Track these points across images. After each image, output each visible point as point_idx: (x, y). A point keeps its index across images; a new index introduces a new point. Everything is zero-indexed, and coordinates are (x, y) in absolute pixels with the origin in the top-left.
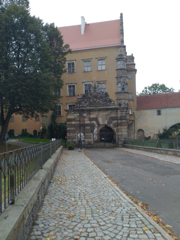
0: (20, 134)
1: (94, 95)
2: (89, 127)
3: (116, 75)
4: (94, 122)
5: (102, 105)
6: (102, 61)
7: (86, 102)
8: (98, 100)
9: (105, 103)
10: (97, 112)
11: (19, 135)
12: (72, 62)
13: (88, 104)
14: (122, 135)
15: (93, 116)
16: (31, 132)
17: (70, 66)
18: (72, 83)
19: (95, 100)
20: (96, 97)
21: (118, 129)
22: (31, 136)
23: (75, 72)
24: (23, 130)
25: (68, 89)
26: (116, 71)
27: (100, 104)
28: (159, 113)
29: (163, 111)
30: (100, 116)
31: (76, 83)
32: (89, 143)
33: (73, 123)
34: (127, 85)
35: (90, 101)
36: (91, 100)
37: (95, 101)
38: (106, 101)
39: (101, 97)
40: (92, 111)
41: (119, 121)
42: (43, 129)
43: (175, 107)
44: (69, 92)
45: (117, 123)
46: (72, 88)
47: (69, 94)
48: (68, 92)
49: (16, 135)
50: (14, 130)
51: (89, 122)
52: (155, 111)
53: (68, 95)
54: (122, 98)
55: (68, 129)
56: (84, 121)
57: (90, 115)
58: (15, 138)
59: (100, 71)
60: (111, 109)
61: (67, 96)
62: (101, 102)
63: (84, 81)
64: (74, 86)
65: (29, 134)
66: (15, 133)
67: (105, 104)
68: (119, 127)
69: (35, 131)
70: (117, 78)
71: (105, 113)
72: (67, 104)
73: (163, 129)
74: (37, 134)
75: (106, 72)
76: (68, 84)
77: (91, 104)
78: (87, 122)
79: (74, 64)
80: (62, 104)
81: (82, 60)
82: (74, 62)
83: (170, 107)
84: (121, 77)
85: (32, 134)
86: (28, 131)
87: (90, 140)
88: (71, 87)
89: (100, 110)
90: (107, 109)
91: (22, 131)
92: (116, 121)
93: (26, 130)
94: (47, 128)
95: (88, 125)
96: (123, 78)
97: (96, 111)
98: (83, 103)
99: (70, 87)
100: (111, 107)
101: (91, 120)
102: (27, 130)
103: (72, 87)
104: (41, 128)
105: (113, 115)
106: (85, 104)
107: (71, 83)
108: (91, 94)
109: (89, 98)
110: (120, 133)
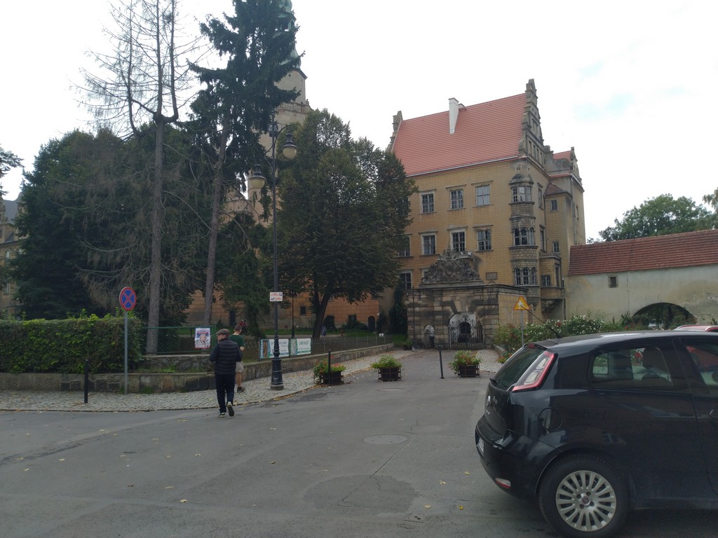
0: (345, 323)
1: (447, 265)
2: (441, 317)
3: (509, 215)
4: (449, 308)
5: (459, 281)
6: (483, 188)
7: (435, 277)
8: (454, 274)
9: (464, 277)
10: (453, 292)
11: (344, 326)
12: (430, 193)
13: (438, 280)
14: (491, 329)
15: (447, 298)
16: (363, 320)
17: (427, 200)
18: (429, 232)
19: (450, 273)
20: (450, 268)
21: (485, 320)
22: (364, 328)
23: (435, 211)
24: (350, 316)
25: (423, 242)
26: (510, 207)
27: (457, 280)
28: (613, 283)
29: (621, 279)
30: (458, 298)
31: (437, 232)
32: (442, 342)
33: (417, 309)
34: (534, 232)
35: (441, 274)
36: (444, 274)
37: (449, 276)
38: (465, 274)
39: (459, 269)
40: (446, 291)
41: (487, 307)
42: (381, 316)
43: (645, 270)
44: (425, 249)
45: (483, 310)
46: (430, 241)
47: (425, 252)
48: (423, 247)
49: (337, 327)
50: (335, 316)
51: (439, 309)
52: (604, 279)
53: (423, 253)
54: (520, 258)
55: (410, 319)
56: (433, 307)
57: (441, 297)
58: (336, 331)
59: (481, 207)
60: (473, 288)
61: (421, 256)
62: (459, 277)
63: (451, 227)
64: (433, 237)
65: (361, 324)
66: (336, 323)
67: (465, 280)
68: (486, 317)
69: (371, 319)
70: (511, 219)
71: (464, 294)
72: (421, 269)
73: (623, 317)
74: (376, 325)
75: (491, 209)
76: (423, 233)
77: (443, 280)
78: (438, 308)
79: (432, 196)
80: (412, 270)
81: (447, 188)
82: (433, 192)
83: (636, 271)
84: (518, 219)
85: (367, 323)
86: (358, 319)
87: (442, 337)
88: (428, 239)
89: (457, 289)
90: (468, 288)
91: (347, 318)
92: (482, 307)
93: (355, 316)
94: (387, 314)
95: (438, 313)
96: (523, 220)
97: (451, 291)
98: (431, 277)
99: (426, 238)
100: (473, 284)
101: (443, 304)
102: (358, 316)
103: (430, 239)
104: (378, 314)
105: (478, 298)
106: (434, 279)
107: (427, 231)
108: (442, 264)
109: (441, 270)
110: (487, 327)
